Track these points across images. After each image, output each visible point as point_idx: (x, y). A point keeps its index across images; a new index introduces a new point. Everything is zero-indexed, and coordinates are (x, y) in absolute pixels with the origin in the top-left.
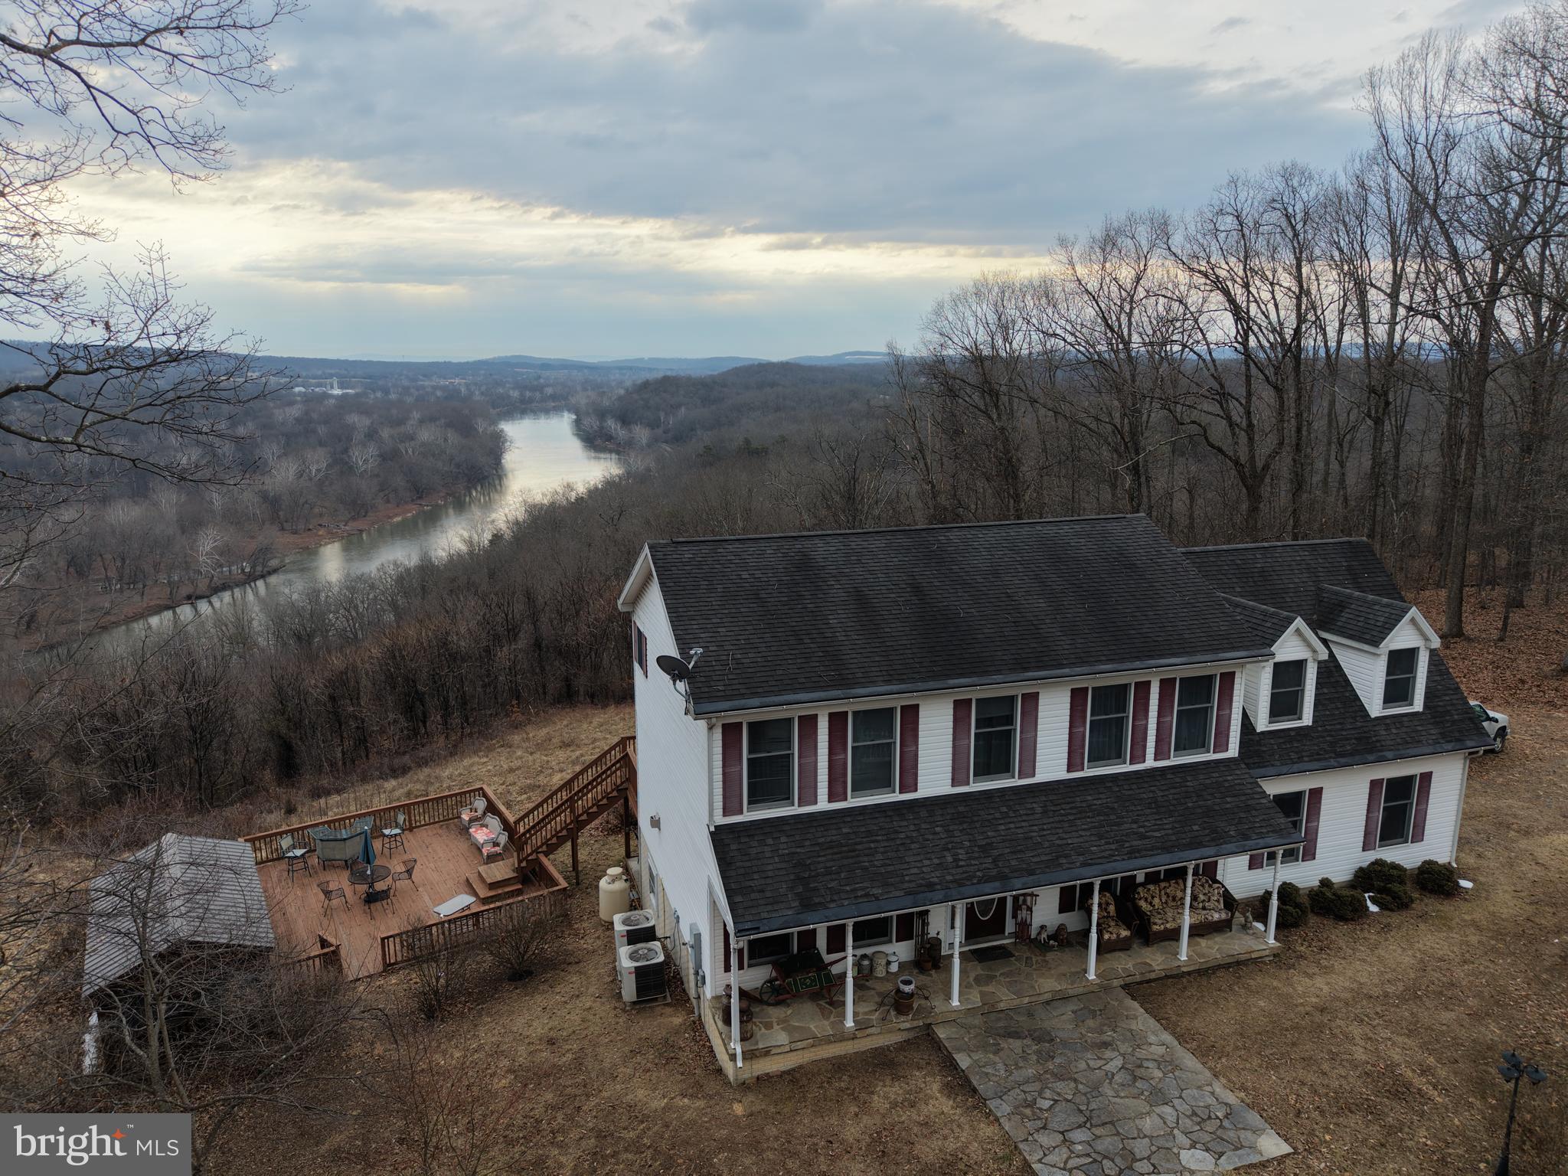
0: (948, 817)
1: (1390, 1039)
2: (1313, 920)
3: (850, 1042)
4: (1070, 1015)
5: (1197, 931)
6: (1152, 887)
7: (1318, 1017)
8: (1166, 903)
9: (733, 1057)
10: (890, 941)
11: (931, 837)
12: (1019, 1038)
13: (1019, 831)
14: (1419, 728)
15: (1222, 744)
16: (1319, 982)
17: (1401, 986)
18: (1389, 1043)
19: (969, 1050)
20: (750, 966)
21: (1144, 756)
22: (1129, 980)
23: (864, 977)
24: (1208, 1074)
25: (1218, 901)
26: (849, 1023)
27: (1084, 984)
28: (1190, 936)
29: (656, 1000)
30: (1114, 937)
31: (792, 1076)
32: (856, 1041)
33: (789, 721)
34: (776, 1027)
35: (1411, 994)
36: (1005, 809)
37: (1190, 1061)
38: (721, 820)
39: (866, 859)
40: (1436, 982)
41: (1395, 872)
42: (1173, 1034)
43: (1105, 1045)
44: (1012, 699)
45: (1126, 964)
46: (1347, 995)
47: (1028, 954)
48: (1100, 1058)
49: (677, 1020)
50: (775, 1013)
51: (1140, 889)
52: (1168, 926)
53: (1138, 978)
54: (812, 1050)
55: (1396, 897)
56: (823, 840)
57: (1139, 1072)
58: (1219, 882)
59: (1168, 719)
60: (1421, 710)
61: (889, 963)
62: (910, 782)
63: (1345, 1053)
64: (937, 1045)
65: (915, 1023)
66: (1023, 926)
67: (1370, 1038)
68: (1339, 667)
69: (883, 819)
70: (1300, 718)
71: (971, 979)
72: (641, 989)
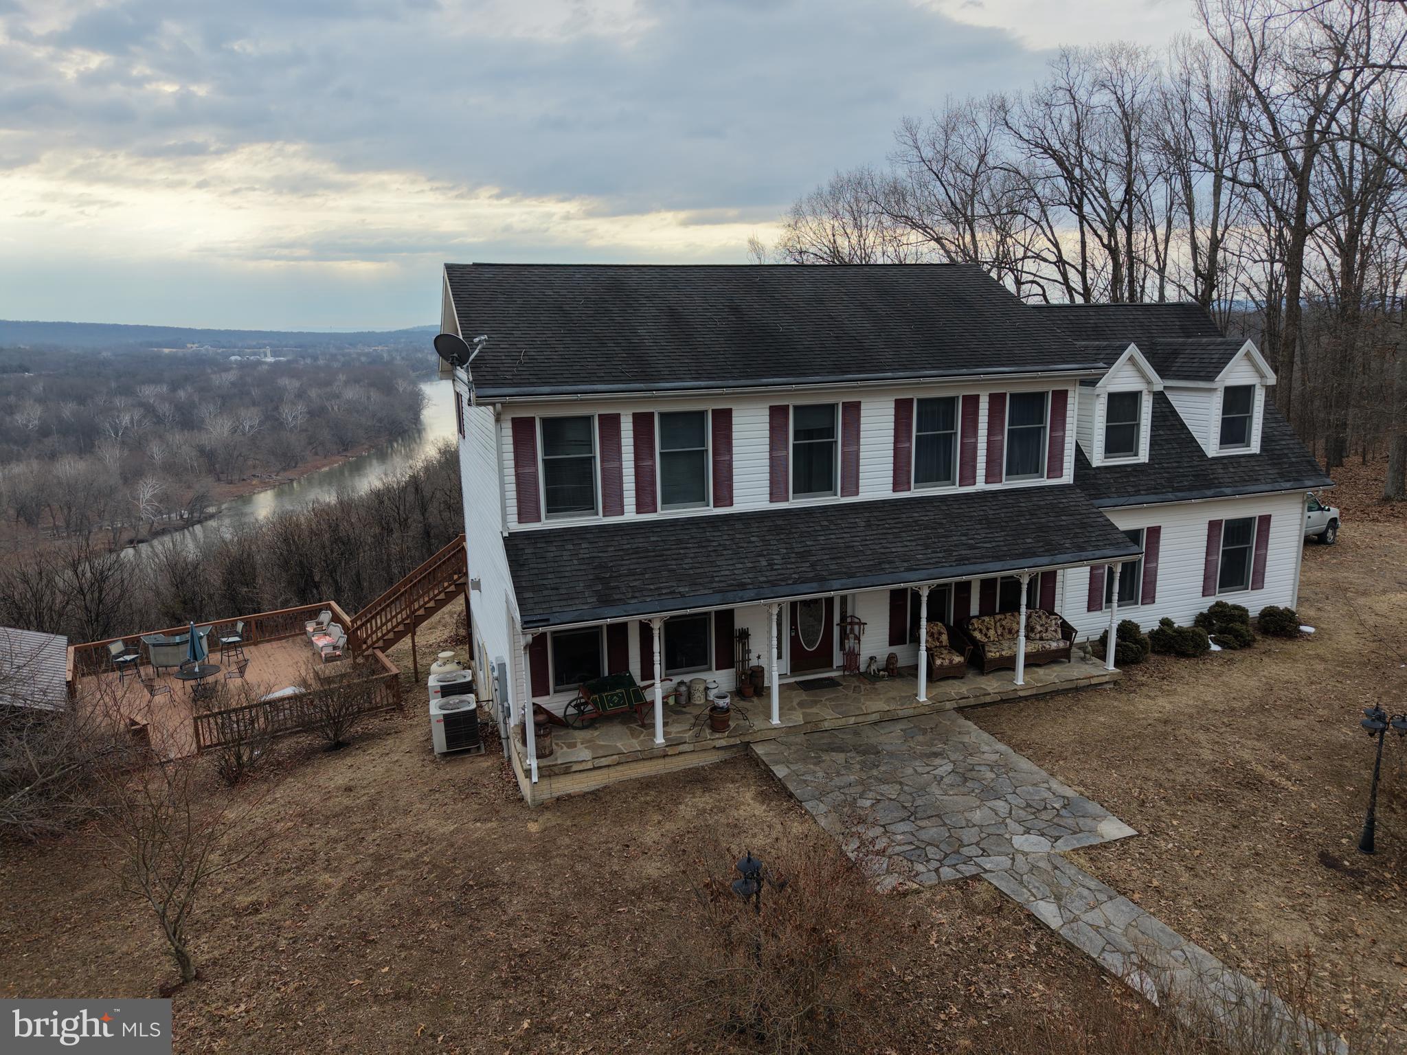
0: (766, 529)
1: (1238, 742)
2: (1153, 658)
3: (661, 761)
4: (898, 732)
5: (1033, 661)
6: (987, 619)
7: (1161, 728)
8: (1002, 635)
9: (528, 773)
10: (710, 669)
11: (745, 545)
12: (843, 751)
13: (840, 541)
14: (1257, 468)
15: (1056, 470)
16: (1162, 701)
17: (1247, 703)
18: (1238, 746)
19: (787, 762)
20: (555, 692)
21: (974, 477)
22: (963, 703)
23: (678, 704)
24: (1044, 774)
25: (1056, 631)
26: (660, 740)
27: (914, 705)
28: (1026, 666)
29: (468, 751)
30: (946, 662)
31: (595, 795)
32: (668, 760)
33: (588, 419)
34: (579, 745)
35: (1259, 708)
36: (826, 523)
37: (1024, 764)
38: (515, 527)
39: (674, 562)
40: (1284, 699)
41: (1236, 612)
42: (1009, 744)
43: (936, 755)
44: (832, 407)
45: (957, 689)
46: (1194, 711)
47: (857, 684)
48: (927, 765)
49: (485, 763)
50: (580, 735)
51: (974, 621)
52: (1004, 653)
53: (972, 701)
54: (619, 768)
55: (1238, 635)
56: (629, 546)
57: (969, 775)
58: (1056, 614)
59: (999, 438)
60: (1258, 452)
61: (707, 689)
62: (724, 494)
63: (1191, 754)
64: (755, 762)
65: (732, 741)
66: (852, 657)
67: (1217, 742)
68: (1174, 413)
69: (695, 530)
70: (1136, 455)
71: (795, 704)
72: (451, 739)
